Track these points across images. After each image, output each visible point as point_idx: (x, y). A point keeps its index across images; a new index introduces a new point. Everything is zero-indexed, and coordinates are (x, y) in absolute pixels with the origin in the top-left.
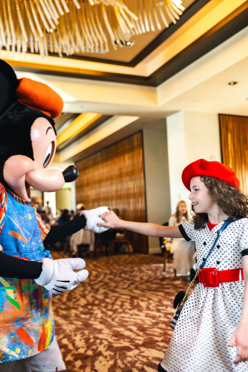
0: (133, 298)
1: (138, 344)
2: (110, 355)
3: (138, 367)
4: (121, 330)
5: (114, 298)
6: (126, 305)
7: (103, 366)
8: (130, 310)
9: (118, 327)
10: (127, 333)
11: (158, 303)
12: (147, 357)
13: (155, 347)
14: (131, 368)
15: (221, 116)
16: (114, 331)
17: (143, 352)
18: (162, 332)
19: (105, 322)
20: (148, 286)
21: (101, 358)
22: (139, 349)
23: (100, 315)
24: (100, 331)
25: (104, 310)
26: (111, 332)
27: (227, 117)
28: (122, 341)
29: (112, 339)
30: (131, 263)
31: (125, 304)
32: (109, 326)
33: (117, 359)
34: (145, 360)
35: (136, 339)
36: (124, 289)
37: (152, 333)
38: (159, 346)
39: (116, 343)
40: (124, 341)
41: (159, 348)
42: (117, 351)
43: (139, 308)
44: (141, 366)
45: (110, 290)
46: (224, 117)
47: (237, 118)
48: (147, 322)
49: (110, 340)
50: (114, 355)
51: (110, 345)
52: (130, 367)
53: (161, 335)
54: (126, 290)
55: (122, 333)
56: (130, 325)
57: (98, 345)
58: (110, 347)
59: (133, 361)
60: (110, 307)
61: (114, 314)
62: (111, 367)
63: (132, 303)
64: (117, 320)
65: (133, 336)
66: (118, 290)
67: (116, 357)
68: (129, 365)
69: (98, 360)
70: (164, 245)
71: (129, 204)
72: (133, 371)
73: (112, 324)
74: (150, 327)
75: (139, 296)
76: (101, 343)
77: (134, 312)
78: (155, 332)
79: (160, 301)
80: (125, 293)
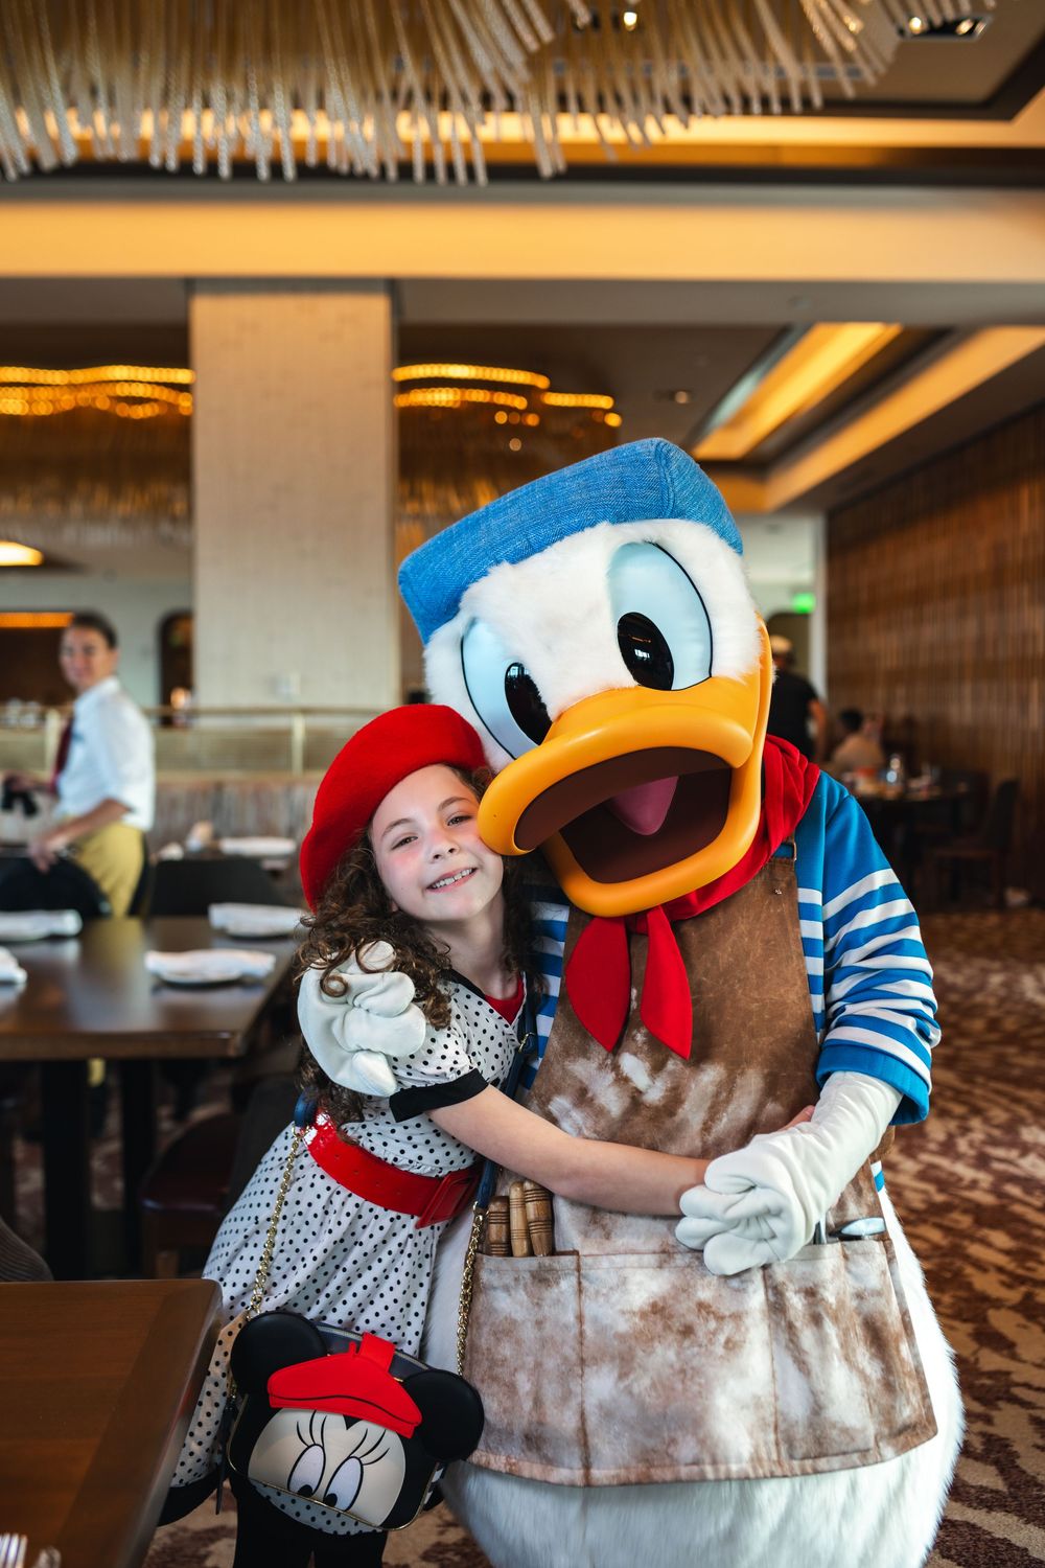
11: (998, 1133)
79: (1012, 1125)
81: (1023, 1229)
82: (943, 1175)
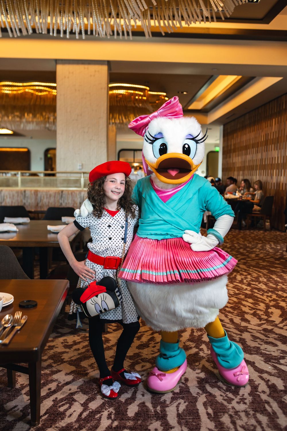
11: (254, 279)
20: (258, 263)
43: (233, 280)
81: (256, 298)
82: (239, 287)
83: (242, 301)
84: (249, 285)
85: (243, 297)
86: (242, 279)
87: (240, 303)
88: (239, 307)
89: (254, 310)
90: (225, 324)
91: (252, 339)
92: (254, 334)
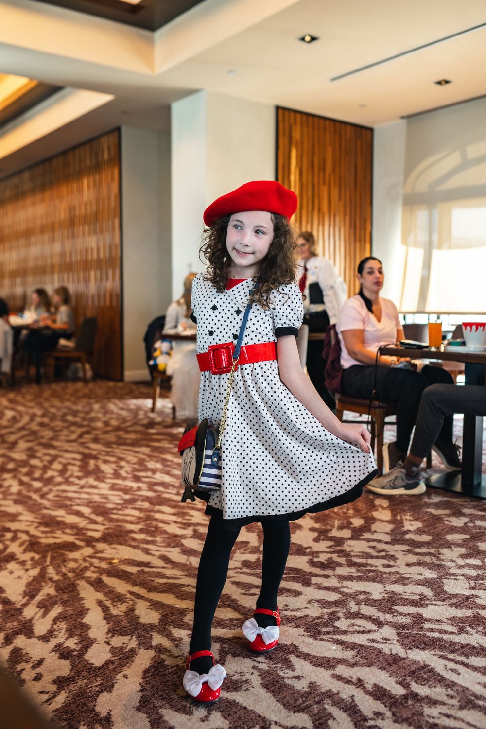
0: (86, 458)
1: (91, 537)
2: (32, 559)
3: (89, 577)
4: (60, 513)
5: (48, 458)
6: (72, 470)
7: (15, 579)
8: (79, 478)
9: (53, 508)
10: (71, 519)
11: (136, 466)
12: (109, 561)
13: (126, 541)
14: (75, 581)
15: (280, 112)
16: (44, 516)
17: (101, 552)
18: (142, 515)
19: (25, 500)
20: (118, 437)
21: (12, 566)
22: (93, 547)
23: (15, 488)
24: (14, 517)
25: (26, 479)
26: (36, 518)
27: (292, 114)
28: (59, 534)
29: (39, 531)
30: (86, 396)
31: (70, 467)
32: (34, 508)
33: (48, 566)
34: (104, 565)
35: (88, 530)
36: (69, 441)
37: (121, 517)
38: (134, 540)
39: (46, 537)
40: (64, 533)
41: (133, 543)
42: (47, 551)
43: (99, 475)
44: (95, 576)
45: (40, 444)
46: (287, 113)
47: (310, 118)
48: (111, 498)
49: (33, 532)
50: (40, 559)
51: (33, 540)
52: (73, 579)
53: (142, 520)
54: (74, 444)
55: (59, 519)
56: (78, 505)
57: (8, 543)
58: (33, 545)
59: (80, 568)
60: (37, 474)
61: (45, 486)
62: (33, 580)
63: (84, 467)
64: (51, 496)
65: (82, 523)
66: (55, 443)
67: (45, 561)
68: (70, 575)
69: (6, 569)
70: (155, 359)
71: (87, 281)
72: (78, 584)
73: (40, 504)
74: (119, 507)
75: (99, 454)
76: (14, 539)
77: (87, 482)
78: (127, 515)
79: (141, 462)
80: (70, 449)
81: (174, 503)
82: (123, 487)
83: (152, 514)
84: (137, 479)
85: (146, 505)
86: (115, 471)
87: (149, 518)
88: (157, 528)
89: (191, 528)
90: (159, 570)
91: (243, 592)
92: (237, 580)
